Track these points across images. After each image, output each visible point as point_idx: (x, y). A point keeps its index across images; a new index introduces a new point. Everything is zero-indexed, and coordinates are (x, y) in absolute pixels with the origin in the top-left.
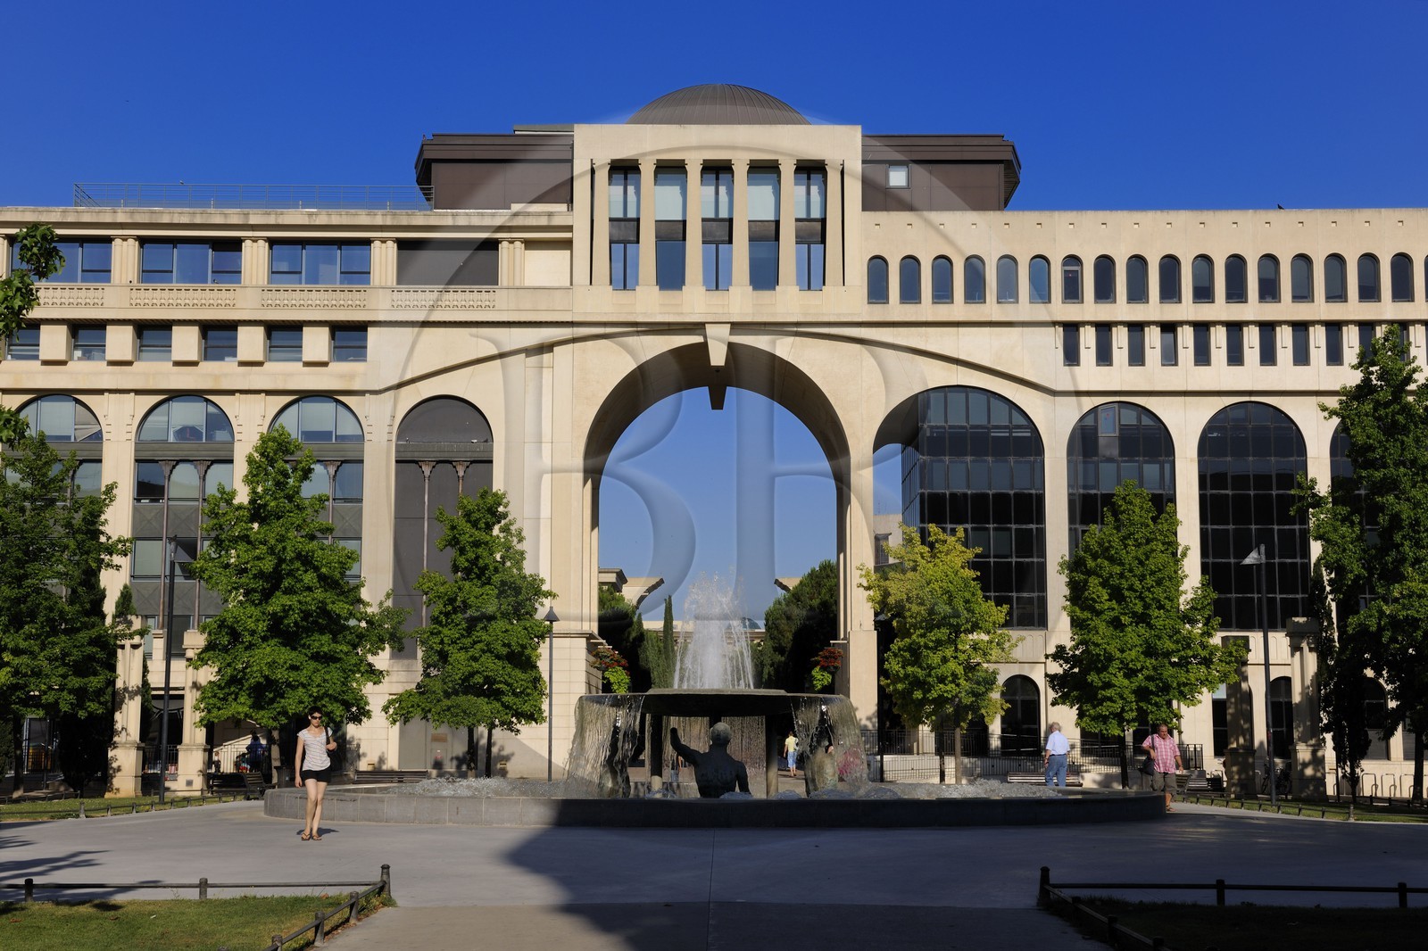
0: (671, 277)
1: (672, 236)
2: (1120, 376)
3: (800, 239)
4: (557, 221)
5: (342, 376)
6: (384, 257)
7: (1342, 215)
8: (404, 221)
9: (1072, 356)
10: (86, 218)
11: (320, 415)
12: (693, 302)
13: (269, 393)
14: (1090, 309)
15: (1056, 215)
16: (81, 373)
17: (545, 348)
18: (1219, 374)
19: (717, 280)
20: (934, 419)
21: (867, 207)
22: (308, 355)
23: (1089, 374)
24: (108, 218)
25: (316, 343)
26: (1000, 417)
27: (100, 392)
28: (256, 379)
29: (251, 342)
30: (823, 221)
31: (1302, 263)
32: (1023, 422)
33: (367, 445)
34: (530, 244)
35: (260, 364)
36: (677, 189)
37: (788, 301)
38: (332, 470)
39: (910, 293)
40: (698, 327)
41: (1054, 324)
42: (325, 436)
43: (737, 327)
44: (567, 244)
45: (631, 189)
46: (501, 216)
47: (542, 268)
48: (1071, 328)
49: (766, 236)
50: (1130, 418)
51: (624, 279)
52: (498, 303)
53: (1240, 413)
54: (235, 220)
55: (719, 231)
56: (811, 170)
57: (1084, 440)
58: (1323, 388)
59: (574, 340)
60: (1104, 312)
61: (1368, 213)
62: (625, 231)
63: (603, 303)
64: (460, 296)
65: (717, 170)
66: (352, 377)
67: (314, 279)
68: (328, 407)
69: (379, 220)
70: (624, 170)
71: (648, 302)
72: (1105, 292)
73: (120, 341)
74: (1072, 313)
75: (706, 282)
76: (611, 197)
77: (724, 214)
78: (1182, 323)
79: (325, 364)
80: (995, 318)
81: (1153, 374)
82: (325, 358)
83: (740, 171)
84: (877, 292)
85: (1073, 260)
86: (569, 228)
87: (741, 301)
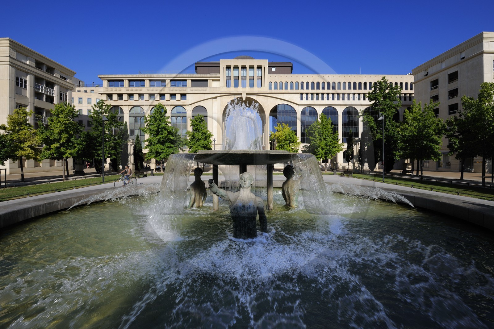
0: (236, 85)
1: (236, 79)
2: (310, 102)
3: (258, 79)
4: (217, 76)
5: (183, 102)
6: (189, 82)
7: (345, 75)
8: (192, 76)
9: (302, 99)
10: (140, 76)
11: (180, 109)
12: (240, 89)
13: (171, 105)
14: (305, 91)
15: (300, 75)
16: (140, 102)
17: (216, 98)
18: (325, 102)
19: (244, 86)
20: (279, 110)
21: (269, 73)
22: (177, 99)
23: (305, 102)
24: (143, 76)
25: (178, 97)
26: (290, 109)
27: (144, 105)
28: (169, 103)
29: (167, 97)
30: (261, 76)
31: (339, 83)
32: (294, 110)
33: (187, 114)
34: (213, 80)
35: (169, 100)
36: (237, 71)
37: (256, 89)
38: (182, 118)
39: (276, 88)
40: (241, 94)
41: (299, 93)
42: (180, 112)
43: (247, 94)
44: (219, 80)
45: (230, 71)
46: (208, 76)
47: (215, 84)
48: (302, 94)
49: (252, 79)
50: (311, 109)
51: (228, 85)
52: (208, 90)
53: (328, 108)
54: (164, 76)
55: (244, 78)
56: (259, 68)
57: (303, 113)
58: (342, 104)
59: (220, 96)
60: (307, 91)
61: (350, 75)
62: (229, 78)
63: (225, 90)
64: (201, 88)
65: (244, 68)
66: (184, 102)
67: (178, 86)
68: (181, 108)
69: (188, 76)
70: (228, 68)
71: (233, 90)
72: (307, 88)
73: (146, 97)
74: (302, 91)
75: (242, 86)
76: (226, 72)
77: (245, 75)
78: (320, 93)
79: (180, 100)
80: (290, 92)
81: (315, 102)
82: (180, 99)
83: (248, 68)
84: (270, 88)
85: (302, 82)
86: (219, 77)
87: (248, 89)
